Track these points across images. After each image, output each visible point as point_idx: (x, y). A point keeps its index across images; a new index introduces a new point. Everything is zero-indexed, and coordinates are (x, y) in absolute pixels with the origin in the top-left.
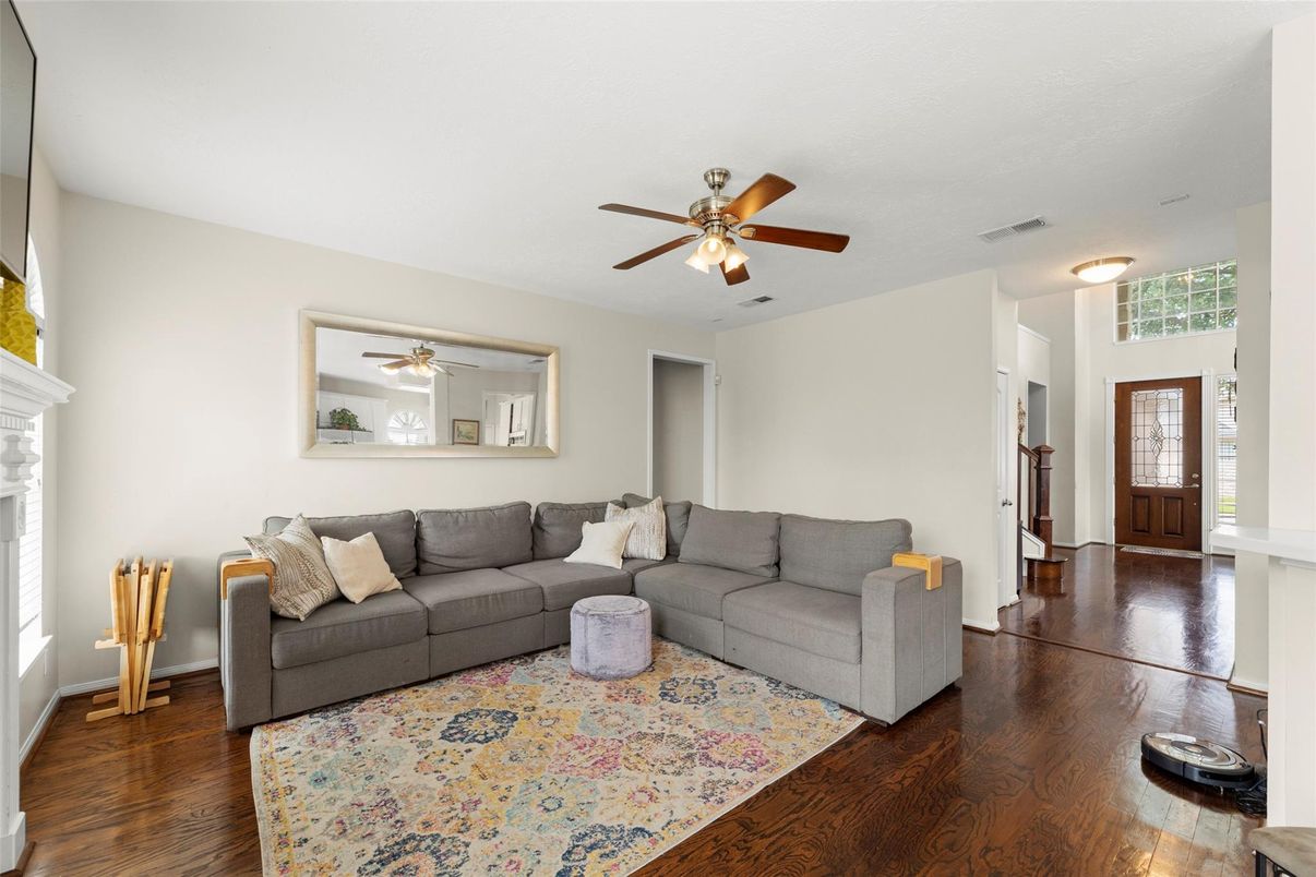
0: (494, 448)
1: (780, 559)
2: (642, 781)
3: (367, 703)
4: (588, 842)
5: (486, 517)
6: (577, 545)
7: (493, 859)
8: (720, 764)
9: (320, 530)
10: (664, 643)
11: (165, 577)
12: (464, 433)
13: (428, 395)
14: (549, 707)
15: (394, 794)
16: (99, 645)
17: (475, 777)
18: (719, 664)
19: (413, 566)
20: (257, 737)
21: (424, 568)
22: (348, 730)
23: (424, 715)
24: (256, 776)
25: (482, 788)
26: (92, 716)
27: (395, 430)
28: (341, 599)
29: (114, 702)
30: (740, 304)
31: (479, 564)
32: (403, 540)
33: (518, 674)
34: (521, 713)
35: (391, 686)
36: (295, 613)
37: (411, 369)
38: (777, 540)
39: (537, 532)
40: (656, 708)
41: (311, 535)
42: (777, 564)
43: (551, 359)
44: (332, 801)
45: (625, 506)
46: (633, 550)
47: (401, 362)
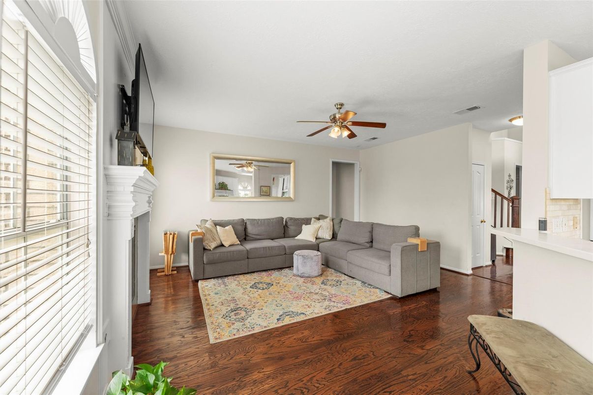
0: (277, 198)
1: (372, 240)
2: (307, 303)
3: (229, 278)
4: (287, 314)
5: (267, 222)
6: (300, 233)
7: (260, 314)
8: (334, 302)
9: (216, 224)
10: (328, 269)
11: (176, 236)
12: (264, 191)
13: (251, 176)
14: (284, 283)
15: (236, 298)
16: (160, 254)
17: (258, 297)
18: (346, 276)
19: (244, 237)
20: (200, 283)
21: (247, 238)
22: (224, 283)
23: (245, 282)
24: (200, 291)
25: (260, 300)
26: (159, 274)
27: (241, 190)
28: (222, 245)
29: (164, 272)
30: (365, 140)
31: (265, 238)
32: (240, 228)
33: (276, 274)
34: (274, 284)
35: (236, 273)
36: (209, 248)
37: (245, 169)
38: (371, 232)
39: (286, 227)
40: (319, 286)
41: (214, 225)
42: (372, 242)
43: (292, 165)
44: (220, 298)
45: (319, 219)
46: (320, 235)
47: (242, 166)
